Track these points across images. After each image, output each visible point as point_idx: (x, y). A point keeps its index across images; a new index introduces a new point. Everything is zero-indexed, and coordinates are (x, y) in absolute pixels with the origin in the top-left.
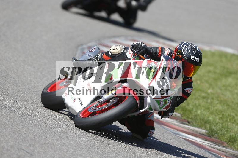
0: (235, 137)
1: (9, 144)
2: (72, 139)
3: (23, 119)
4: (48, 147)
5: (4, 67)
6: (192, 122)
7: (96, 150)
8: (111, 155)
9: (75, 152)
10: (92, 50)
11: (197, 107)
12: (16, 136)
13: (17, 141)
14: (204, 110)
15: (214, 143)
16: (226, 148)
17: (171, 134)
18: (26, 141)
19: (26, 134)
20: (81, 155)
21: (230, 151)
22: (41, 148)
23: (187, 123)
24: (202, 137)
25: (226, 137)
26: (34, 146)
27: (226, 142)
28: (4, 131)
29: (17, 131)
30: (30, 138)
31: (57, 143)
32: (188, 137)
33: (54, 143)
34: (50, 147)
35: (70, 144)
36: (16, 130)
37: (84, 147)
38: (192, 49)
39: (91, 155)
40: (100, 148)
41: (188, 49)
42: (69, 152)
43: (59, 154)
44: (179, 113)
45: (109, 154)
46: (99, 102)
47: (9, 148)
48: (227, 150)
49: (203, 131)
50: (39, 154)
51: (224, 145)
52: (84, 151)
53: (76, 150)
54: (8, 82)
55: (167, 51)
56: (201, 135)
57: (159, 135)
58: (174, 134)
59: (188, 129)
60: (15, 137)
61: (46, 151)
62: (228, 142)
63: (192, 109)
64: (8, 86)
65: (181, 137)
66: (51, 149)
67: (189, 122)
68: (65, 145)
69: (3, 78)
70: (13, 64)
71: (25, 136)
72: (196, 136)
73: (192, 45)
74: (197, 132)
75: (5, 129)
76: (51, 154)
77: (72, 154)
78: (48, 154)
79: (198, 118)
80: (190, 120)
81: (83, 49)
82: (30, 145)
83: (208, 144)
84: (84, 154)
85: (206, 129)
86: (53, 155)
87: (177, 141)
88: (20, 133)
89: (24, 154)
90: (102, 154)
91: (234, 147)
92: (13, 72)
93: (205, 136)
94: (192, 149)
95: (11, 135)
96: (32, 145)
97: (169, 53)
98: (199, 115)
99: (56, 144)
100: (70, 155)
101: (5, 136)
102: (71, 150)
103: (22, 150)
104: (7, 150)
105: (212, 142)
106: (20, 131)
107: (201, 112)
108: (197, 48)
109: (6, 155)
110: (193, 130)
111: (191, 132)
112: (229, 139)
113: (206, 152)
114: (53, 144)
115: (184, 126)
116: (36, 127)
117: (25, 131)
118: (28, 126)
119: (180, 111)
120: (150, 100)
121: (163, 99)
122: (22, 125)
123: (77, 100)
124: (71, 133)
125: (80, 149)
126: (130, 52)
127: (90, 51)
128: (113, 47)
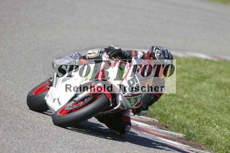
0: (212, 139)
3: (6, 133)
6: (170, 127)
10: (73, 55)
11: (174, 112)
14: (181, 115)
15: (192, 146)
16: (204, 150)
19: (10, 146)
23: (165, 128)
24: (181, 141)
25: (203, 140)
27: (204, 145)
29: (1, 145)
30: (14, 150)
41: (160, 53)
44: (157, 119)
46: (75, 101)
48: (205, 152)
49: (181, 135)
55: (140, 54)
56: (179, 139)
59: (166, 134)
62: (206, 145)
63: (170, 114)
67: (167, 127)
71: (9, 149)
72: (174, 140)
73: (163, 49)
74: (175, 136)
79: (176, 123)
80: (167, 125)
85: (183, 133)
88: (4, 146)
91: (212, 149)
93: (183, 140)
97: (142, 56)
98: (176, 120)
106: (4, 144)
107: (178, 117)
108: (168, 51)
110: (171, 135)
111: (169, 136)
112: (206, 141)
115: (163, 132)
116: (19, 140)
117: (10, 144)
118: (12, 139)
119: (157, 117)
120: (122, 98)
121: (133, 97)
122: (6, 139)
123: (56, 101)
124: (54, 144)
126: (105, 55)
127: (70, 56)
128: (90, 51)
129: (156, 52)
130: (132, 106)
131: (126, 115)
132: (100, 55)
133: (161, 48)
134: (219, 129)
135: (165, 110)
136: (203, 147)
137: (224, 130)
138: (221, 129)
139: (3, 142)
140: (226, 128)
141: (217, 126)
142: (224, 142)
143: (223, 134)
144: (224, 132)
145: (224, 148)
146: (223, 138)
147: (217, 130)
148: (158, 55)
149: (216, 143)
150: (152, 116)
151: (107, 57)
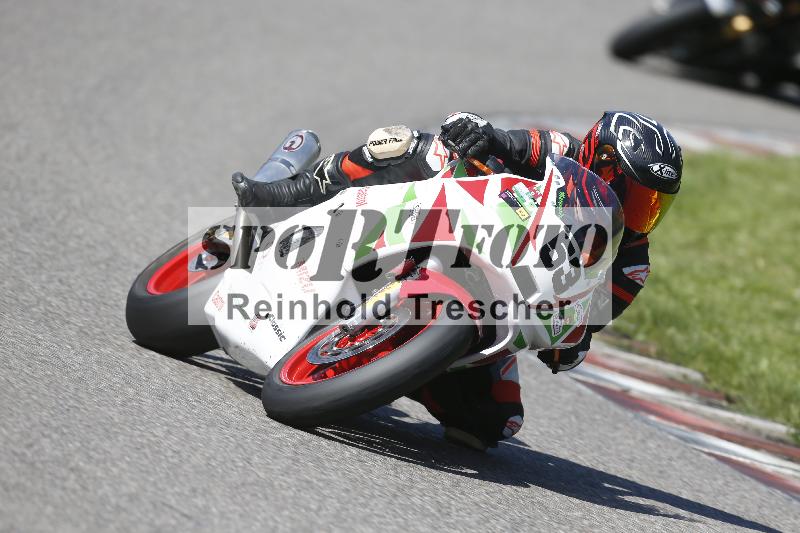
1: (124, 489)
2: (334, 465)
3: (168, 405)
4: (255, 495)
5: (102, 229)
6: (741, 401)
7: (416, 500)
8: (467, 519)
9: (347, 510)
10: (293, 142)
11: (757, 347)
12: (146, 462)
13: (152, 479)
14: (781, 358)
17: (669, 440)
18: (181, 479)
19: (178, 452)
20: (367, 521)
22: (231, 499)
23: (724, 403)
24: (777, 450)
26: (206, 492)
28: (106, 445)
29: (149, 445)
30: (194, 467)
31: (285, 482)
32: (727, 451)
33: (276, 483)
34: (260, 495)
35: (328, 483)
36: (145, 441)
37: (377, 493)
39: (400, 520)
40: (432, 495)
41: (635, 138)
42: (327, 510)
43: (292, 519)
44: (696, 370)
45: (461, 513)
46: (343, 327)
47: (123, 503)
49: (779, 429)
50: (224, 522)
52: (376, 505)
53: (349, 502)
54: (116, 279)
55: (559, 144)
56: (771, 442)
57: (629, 445)
58: (682, 442)
59: (729, 423)
60: (142, 465)
61: (247, 509)
63: (741, 356)
64: (117, 294)
65: (706, 450)
66: (263, 503)
67: (729, 400)
68: (313, 488)
69: (100, 269)
70: (132, 218)
71: (176, 460)
72: (756, 447)
73: (648, 122)
74: (758, 432)
75: (109, 437)
76: (265, 519)
77: (335, 516)
78: (256, 520)
79: (763, 385)
80: (733, 393)
82: (194, 490)
84: (377, 515)
85: (788, 420)
86: (271, 523)
87: (692, 463)
88: (158, 452)
89: (173, 522)
90: (438, 515)
92: (132, 246)
93: (786, 447)
94: (745, 490)
95: (128, 459)
96: (200, 491)
97: (566, 150)
98: (763, 375)
99: (281, 485)
100: (330, 519)
101: (109, 464)
102: (333, 505)
103: (167, 509)
104: (118, 509)
106: (158, 443)
107: (771, 366)
109: (112, 527)
110: (745, 427)
111: (738, 432)
114: (272, 485)
115: (716, 415)
116: (211, 429)
117: (177, 444)
118: (187, 427)
119: (700, 362)
122: (167, 425)
125: (362, 500)
126: (437, 148)
127: (286, 148)
128: (379, 134)
130: (554, 340)
131: (506, 377)
132: (420, 147)
133: (637, 121)
135: (727, 339)
139: (155, 436)
148: (629, 143)
150: (679, 358)
151: (443, 154)
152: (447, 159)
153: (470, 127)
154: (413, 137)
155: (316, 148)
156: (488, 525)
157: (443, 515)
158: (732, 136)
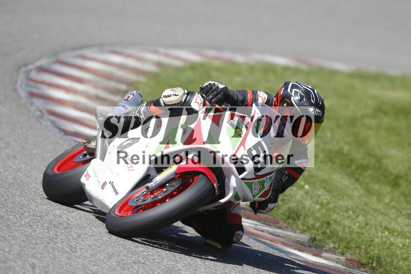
0: (298, 210)
2: (17, 228)
7: (59, 245)
8: (85, 254)
9: (24, 251)
10: (129, 97)
15: (263, 222)
16: (283, 230)
20: (35, 257)
21: (290, 236)
25: (281, 211)
27: (282, 219)
35: (14, 237)
37: (39, 242)
38: (307, 94)
39: (52, 255)
40: (67, 242)
41: (301, 95)
42: (14, 251)
45: (82, 251)
46: (147, 188)
48: (285, 233)
51: (280, 225)
52: (39, 248)
53: (25, 247)
55: (262, 97)
62: (287, 220)
68: (6, 240)
73: (307, 87)
77: (18, 254)
81: (28, 73)
83: (252, 225)
84: (40, 253)
90: (70, 252)
91: (297, 227)
93: (246, 212)
97: (265, 101)
100: (16, 256)
102: (17, 248)
105: (259, 220)
108: (316, 92)
112: (287, 214)
113: (248, 239)
120: (236, 181)
121: (257, 180)
123: (109, 186)
124: (15, 219)
125: (31, 246)
126: (197, 99)
127: (125, 100)
128: (167, 92)
129: (293, 94)
130: (254, 196)
131: (233, 212)
132: (188, 99)
133: (302, 86)
134: (310, 192)
136: (282, 223)
137: (320, 193)
138: (313, 191)
140: (322, 190)
141: (307, 187)
142: (318, 215)
143: (317, 201)
144: (319, 196)
145: (319, 226)
146: (318, 207)
147: (307, 193)
148: (298, 98)
149: (305, 216)
151: (200, 102)
152: (202, 105)
153: (214, 88)
154: (185, 93)
155: (141, 100)
156: (96, 256)
157: (73, 252)
158: (212, 53)
